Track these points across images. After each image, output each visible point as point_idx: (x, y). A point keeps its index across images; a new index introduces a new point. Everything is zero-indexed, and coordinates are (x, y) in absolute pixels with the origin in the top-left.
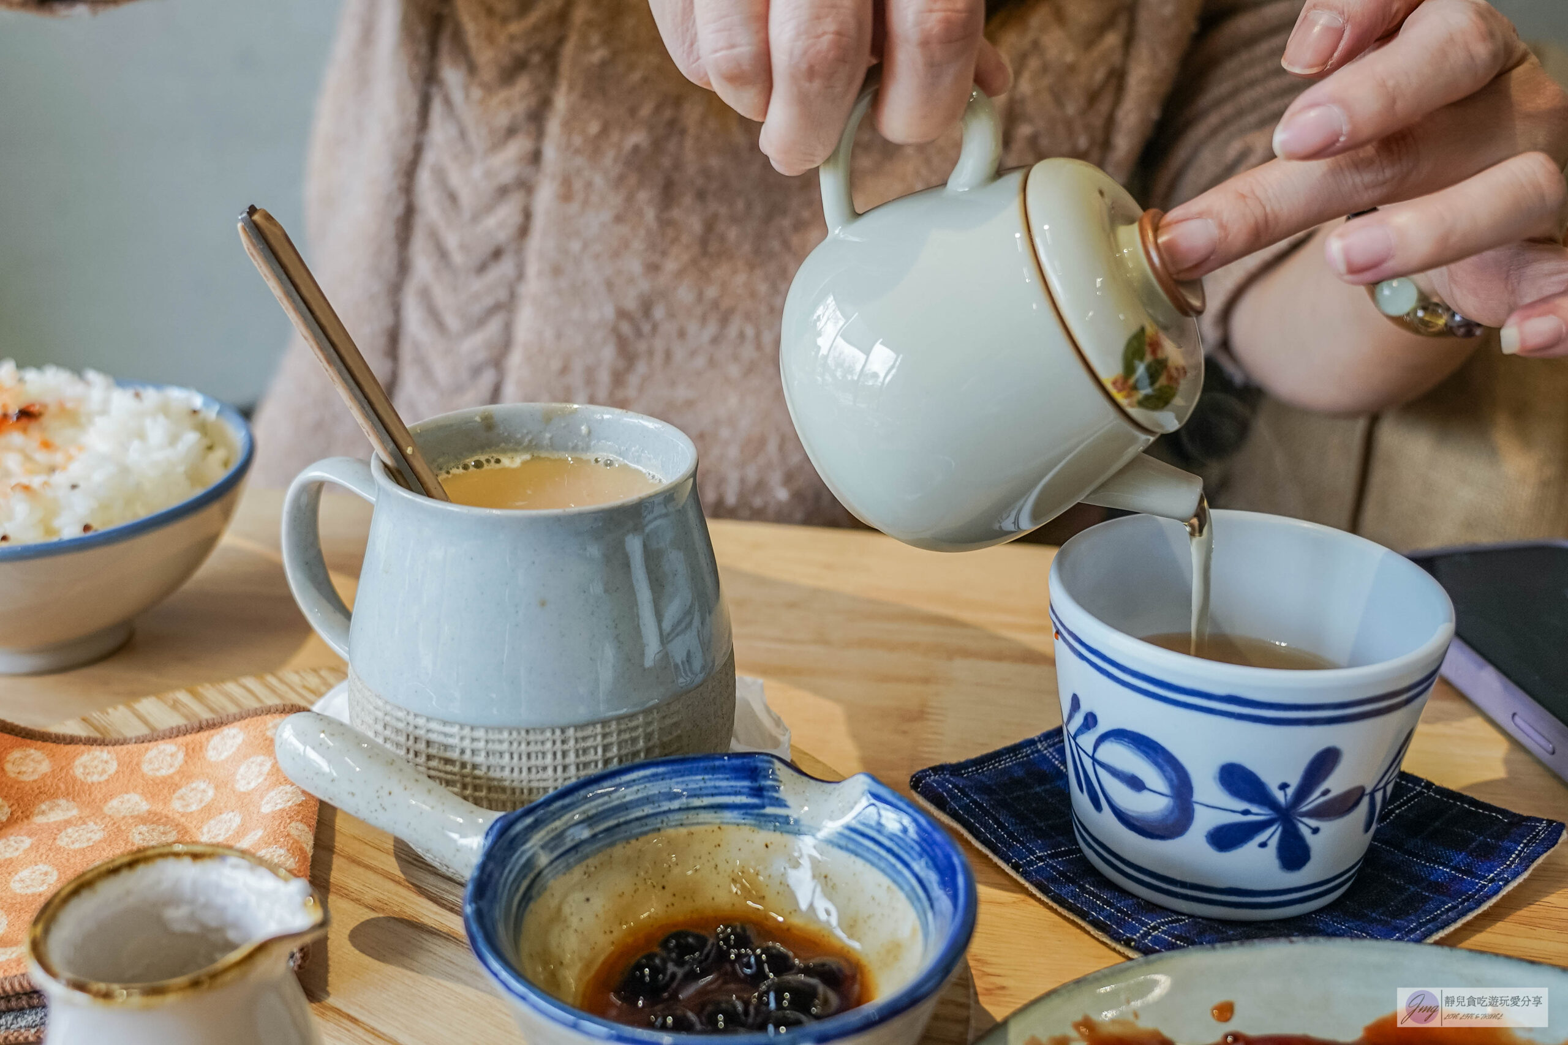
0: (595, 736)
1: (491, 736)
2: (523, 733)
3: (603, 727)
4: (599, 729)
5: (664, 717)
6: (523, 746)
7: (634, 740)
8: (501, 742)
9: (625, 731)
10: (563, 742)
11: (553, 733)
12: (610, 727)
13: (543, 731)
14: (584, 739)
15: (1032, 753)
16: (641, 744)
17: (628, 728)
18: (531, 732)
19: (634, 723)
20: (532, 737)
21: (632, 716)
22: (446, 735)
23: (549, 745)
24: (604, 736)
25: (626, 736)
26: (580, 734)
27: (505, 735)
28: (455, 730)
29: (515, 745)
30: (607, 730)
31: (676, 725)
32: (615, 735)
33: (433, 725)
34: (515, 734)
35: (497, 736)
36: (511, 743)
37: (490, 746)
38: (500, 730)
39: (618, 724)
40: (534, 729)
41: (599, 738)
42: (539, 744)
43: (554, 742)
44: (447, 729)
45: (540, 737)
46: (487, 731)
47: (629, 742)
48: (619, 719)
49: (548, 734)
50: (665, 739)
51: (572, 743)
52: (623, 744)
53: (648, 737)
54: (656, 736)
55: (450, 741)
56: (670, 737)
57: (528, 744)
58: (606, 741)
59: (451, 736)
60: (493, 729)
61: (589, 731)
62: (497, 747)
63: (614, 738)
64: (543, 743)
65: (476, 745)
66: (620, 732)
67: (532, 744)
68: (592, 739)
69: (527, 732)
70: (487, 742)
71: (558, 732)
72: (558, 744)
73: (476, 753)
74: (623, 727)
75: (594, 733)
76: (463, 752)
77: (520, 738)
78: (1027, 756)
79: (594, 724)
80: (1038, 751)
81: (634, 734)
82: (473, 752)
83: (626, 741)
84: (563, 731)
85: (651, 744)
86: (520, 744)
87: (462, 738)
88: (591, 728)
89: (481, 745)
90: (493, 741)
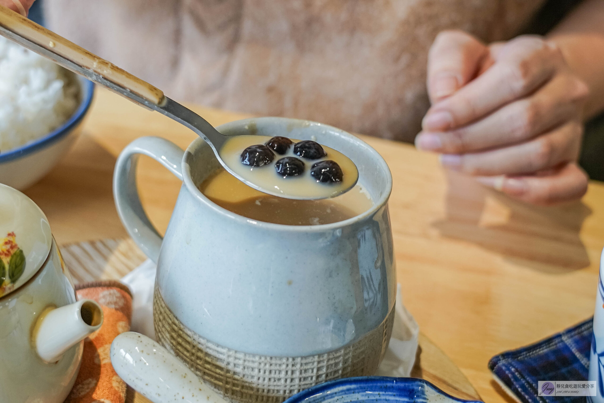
0: (313, 363)
1: (247, 358)
2: (268, 359)
3: (319, 357)
4: (316, 358)
5: (356, 349)
6: (268, 366)
7: (336, 364)
8: (253, 362)
9: (332, 359)
10: (293, 365)
11: (288, 359)
12: (323, 357)
13: (281, 358)
14: (306, 364)
15: (559, 342)
16: (341, 365)
17: (334, 357)
18: (274, 359)
19: (338, 354)
20: (273, 361)
21: (337, 350)
22: (218, 352)
23: (284, 367)
24: (319, 362)
25: (332, 362)
26: (304, 361)
27: (257, 358)
28: (224, 351)
29: (262, 365)
30: (321, 359)
31: (363, 352)
32: (325, 362)
33: (210, 345)
34: (263, 359)
35: (251, 359)
36: (260, 363)
37: (247, 363)
38: (254, 355)
39: (329, 355)
40: (276, 357)
41: (316, 364)
42: (278, 366)
43: (287, 365)
44: (219, 349)
45: (279, 362)
46: (245, 355)
47: (333, 365)
48: (329, 352)
49: (284, 360)
50: (355, 361)
51: (298, 366)
52: (330, 366)
53: (345, 362)
54: (350, 361)
55: (221, 356)
56: (358, 360)
57: (271, 365)
58: (319, 365)
59: (221, 353)
60: (249, 354)
61: (309, 360)
62: (251, 365)
63: (325, 364)
64: (280, 365)
65: (237, 361)
66: (329, 360)
67: (273, 365)
68: (311, 364)
69: (271, 358)
70: (245, 361)
71: (291, 360)
72: (290, 366)
73: (237, 366)
74: (331, 357)
75: (313, 361)
76: (228, 364)
77: (266, 361)
78: (556, 344)
79: (313, 356)
80: (562, 341)
81: (337, 361)
82: (235, 365)
83: (332, 365)
84: (294, 359)
85: (346, 365)
86: (265, 364)
87: (229, 356)
88: (311, 358)
89: (241, 362)
90: (249, 361)
